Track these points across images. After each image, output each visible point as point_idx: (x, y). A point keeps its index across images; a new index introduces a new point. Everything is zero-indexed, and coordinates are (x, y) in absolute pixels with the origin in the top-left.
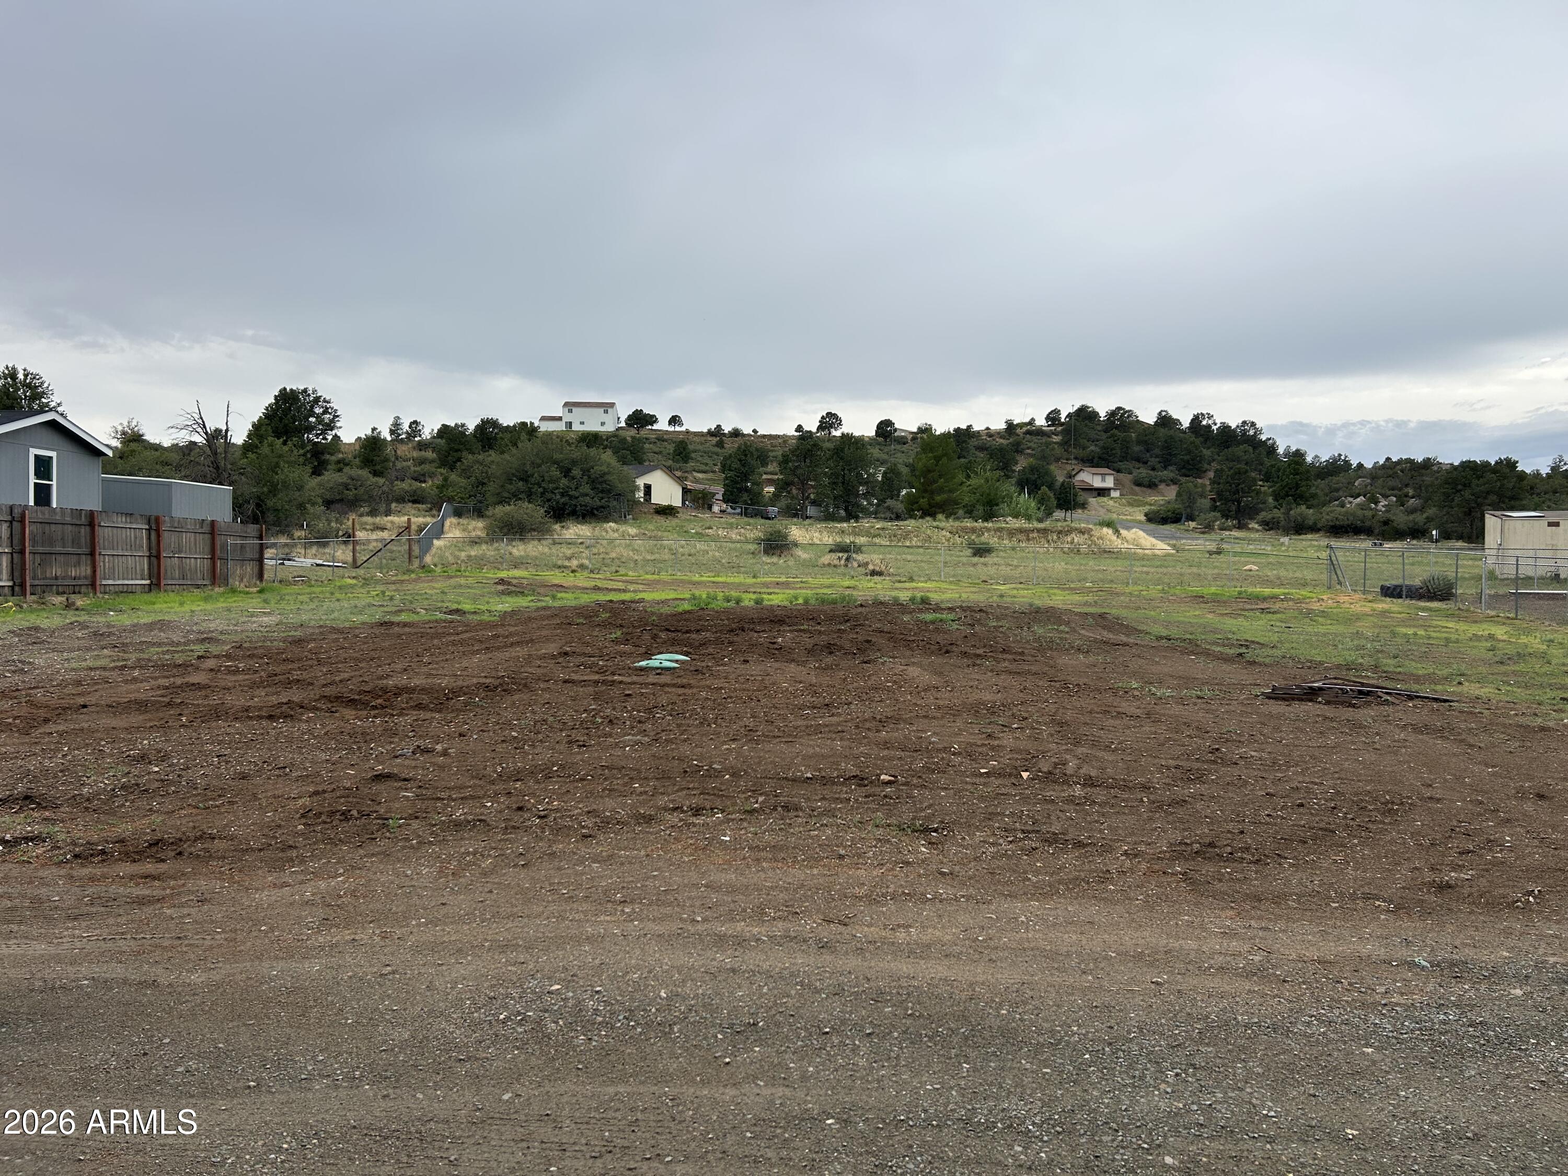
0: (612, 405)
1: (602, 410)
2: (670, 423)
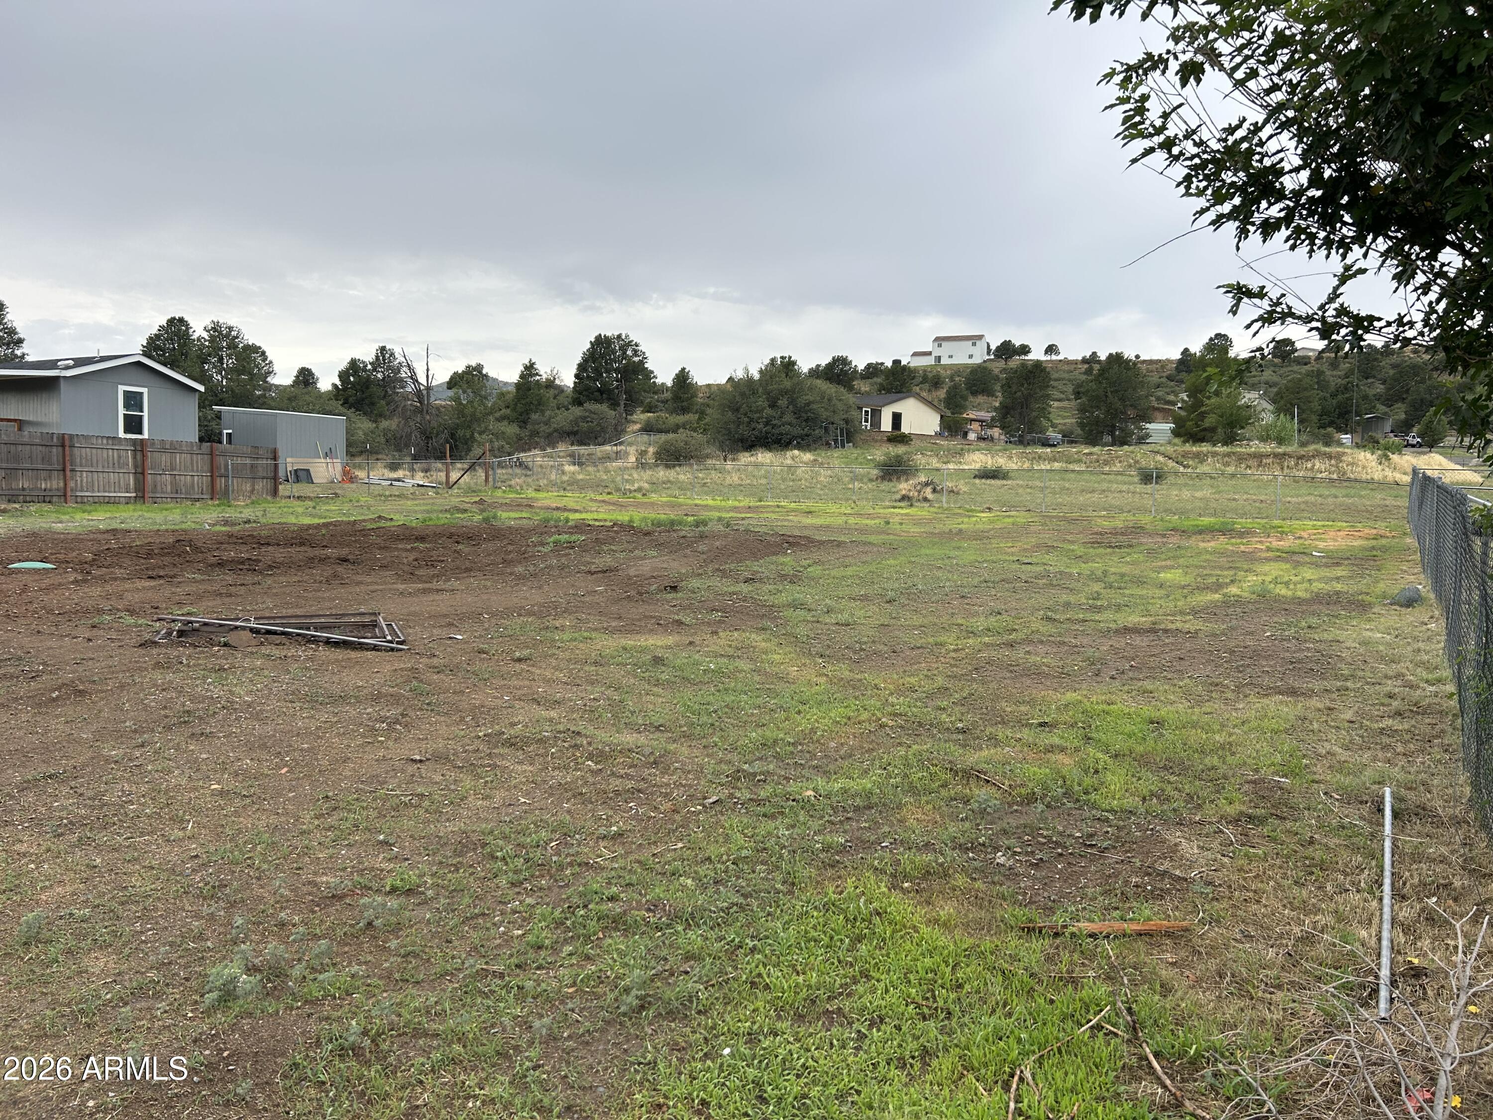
0: (980, 337)
1: (970, 343)
2: (1046, 352)
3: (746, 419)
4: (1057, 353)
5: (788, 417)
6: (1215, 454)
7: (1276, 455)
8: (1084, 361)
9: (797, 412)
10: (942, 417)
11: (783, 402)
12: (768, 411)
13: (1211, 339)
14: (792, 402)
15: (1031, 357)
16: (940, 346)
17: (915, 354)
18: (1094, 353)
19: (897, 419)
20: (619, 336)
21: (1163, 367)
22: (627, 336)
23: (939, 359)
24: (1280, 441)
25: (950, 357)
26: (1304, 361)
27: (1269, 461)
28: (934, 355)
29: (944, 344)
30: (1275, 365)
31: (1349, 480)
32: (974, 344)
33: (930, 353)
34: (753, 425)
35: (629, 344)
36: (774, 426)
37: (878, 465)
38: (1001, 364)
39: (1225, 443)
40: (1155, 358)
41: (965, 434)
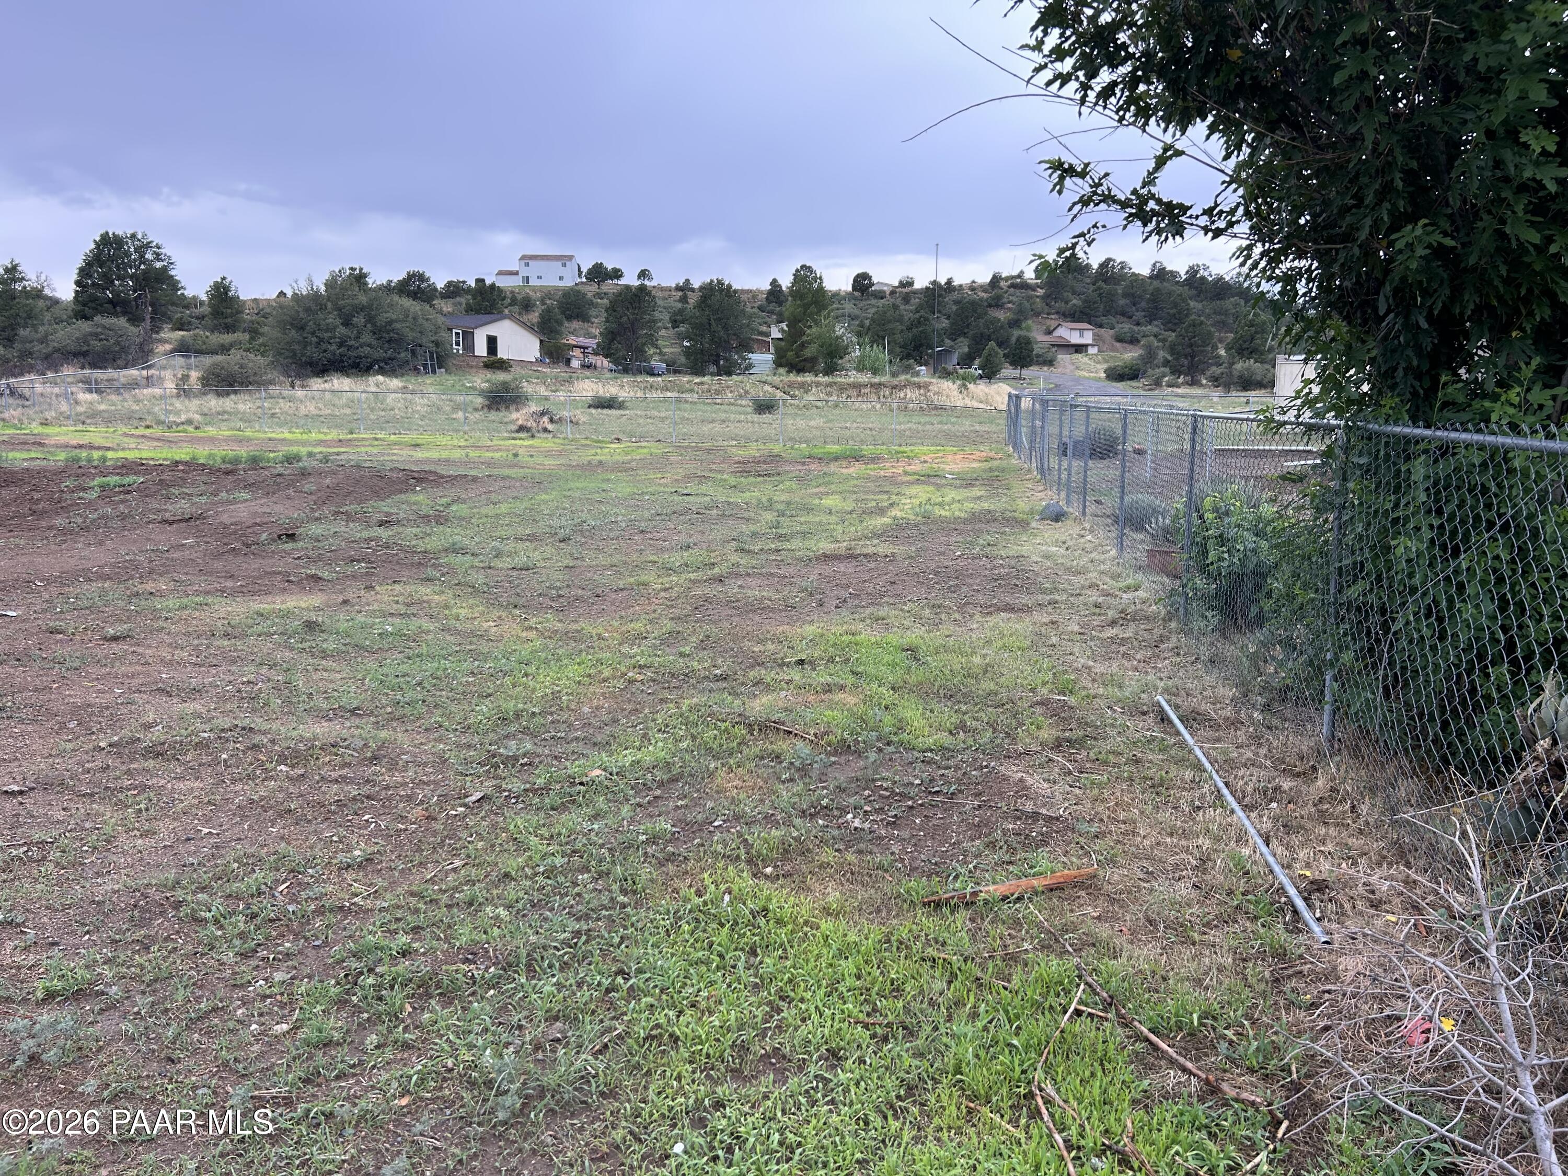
0: (570, 258)
1: (560, 263)
2: (639, 277)
3: (314, 339)
4: (650, 279)
5: (367, 338)
6: (818, 384)
7: (873, 385)
8: (678, 288)
9: (377, 332)
10: (541, 341)
11: (359, 320)
12: (342, 330)
13: (797, 271)
14: (370, 319)
15: (623, 281)
16: (527, 265)
17: (500, 273)
18: (687, 281)
19: (492, 342)
20: (133, 236)
21: (753, 297)
22: (144, 235)
23: (527, 279)
24: (875, 371)
25: (540, 277)
26: (880, 295)
27: (867, 390)
28: (521, 275)
29: (531, 263)
30: (855, 299)
31: (936, 408)
32: (564, 265)
33: (517, 273)
34: (324, 346)
35: (148, 245)
36: (350, 348)
37: (482, 393)
38: (594, 288)
39: (826, 373)
40: (746, 288)
41: (568, 362)
